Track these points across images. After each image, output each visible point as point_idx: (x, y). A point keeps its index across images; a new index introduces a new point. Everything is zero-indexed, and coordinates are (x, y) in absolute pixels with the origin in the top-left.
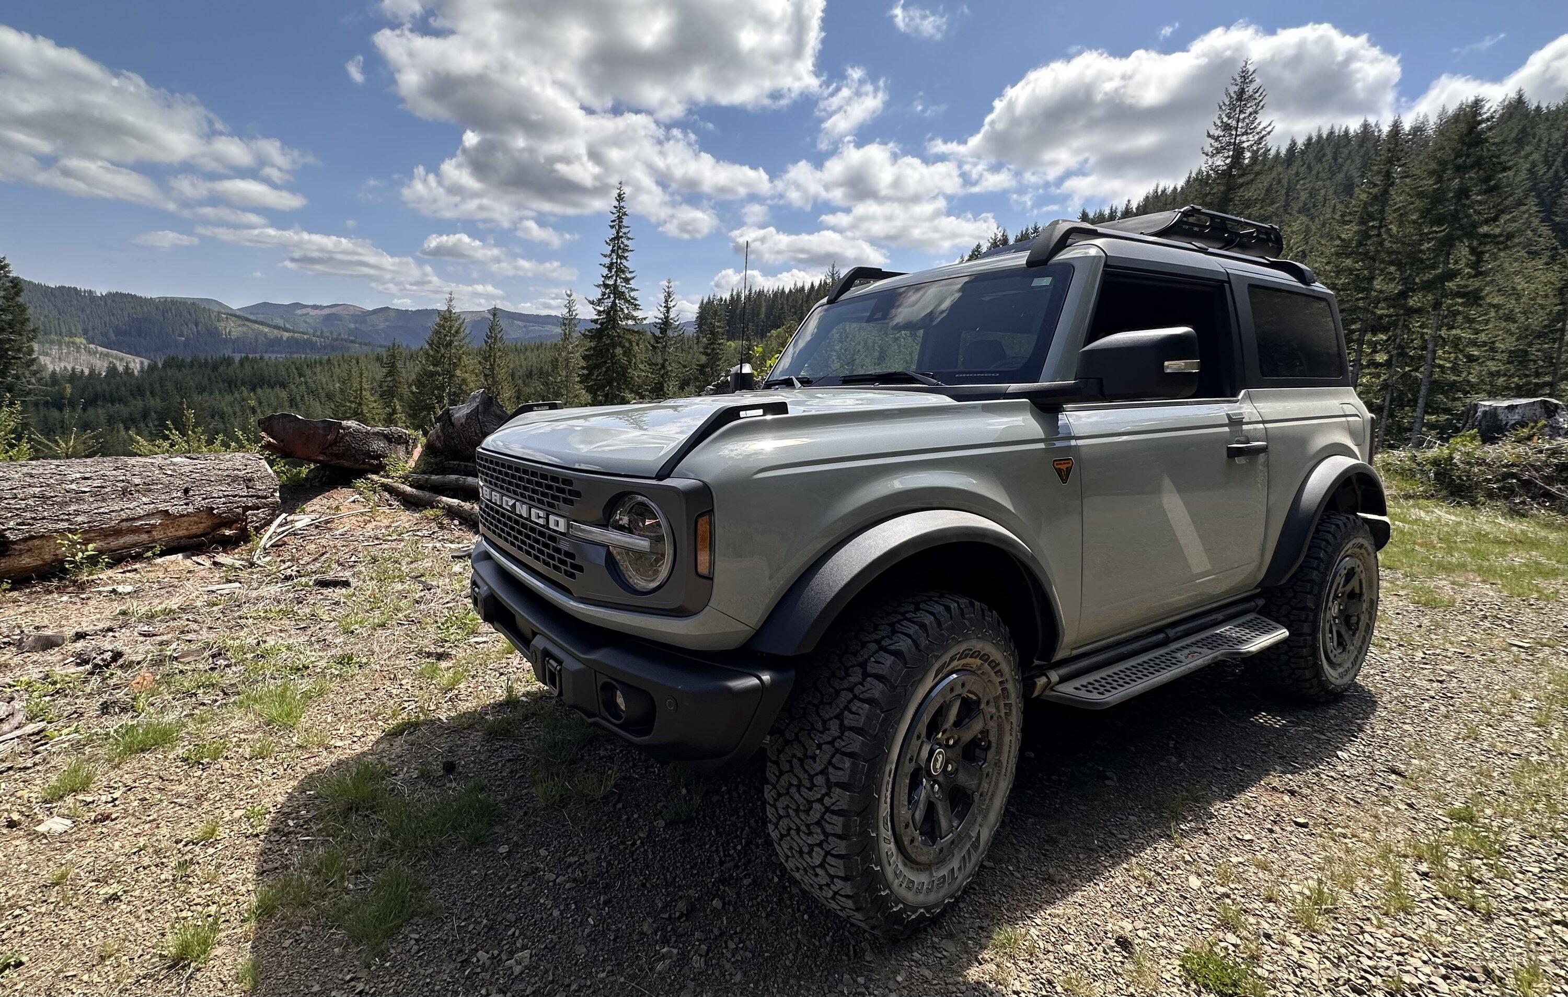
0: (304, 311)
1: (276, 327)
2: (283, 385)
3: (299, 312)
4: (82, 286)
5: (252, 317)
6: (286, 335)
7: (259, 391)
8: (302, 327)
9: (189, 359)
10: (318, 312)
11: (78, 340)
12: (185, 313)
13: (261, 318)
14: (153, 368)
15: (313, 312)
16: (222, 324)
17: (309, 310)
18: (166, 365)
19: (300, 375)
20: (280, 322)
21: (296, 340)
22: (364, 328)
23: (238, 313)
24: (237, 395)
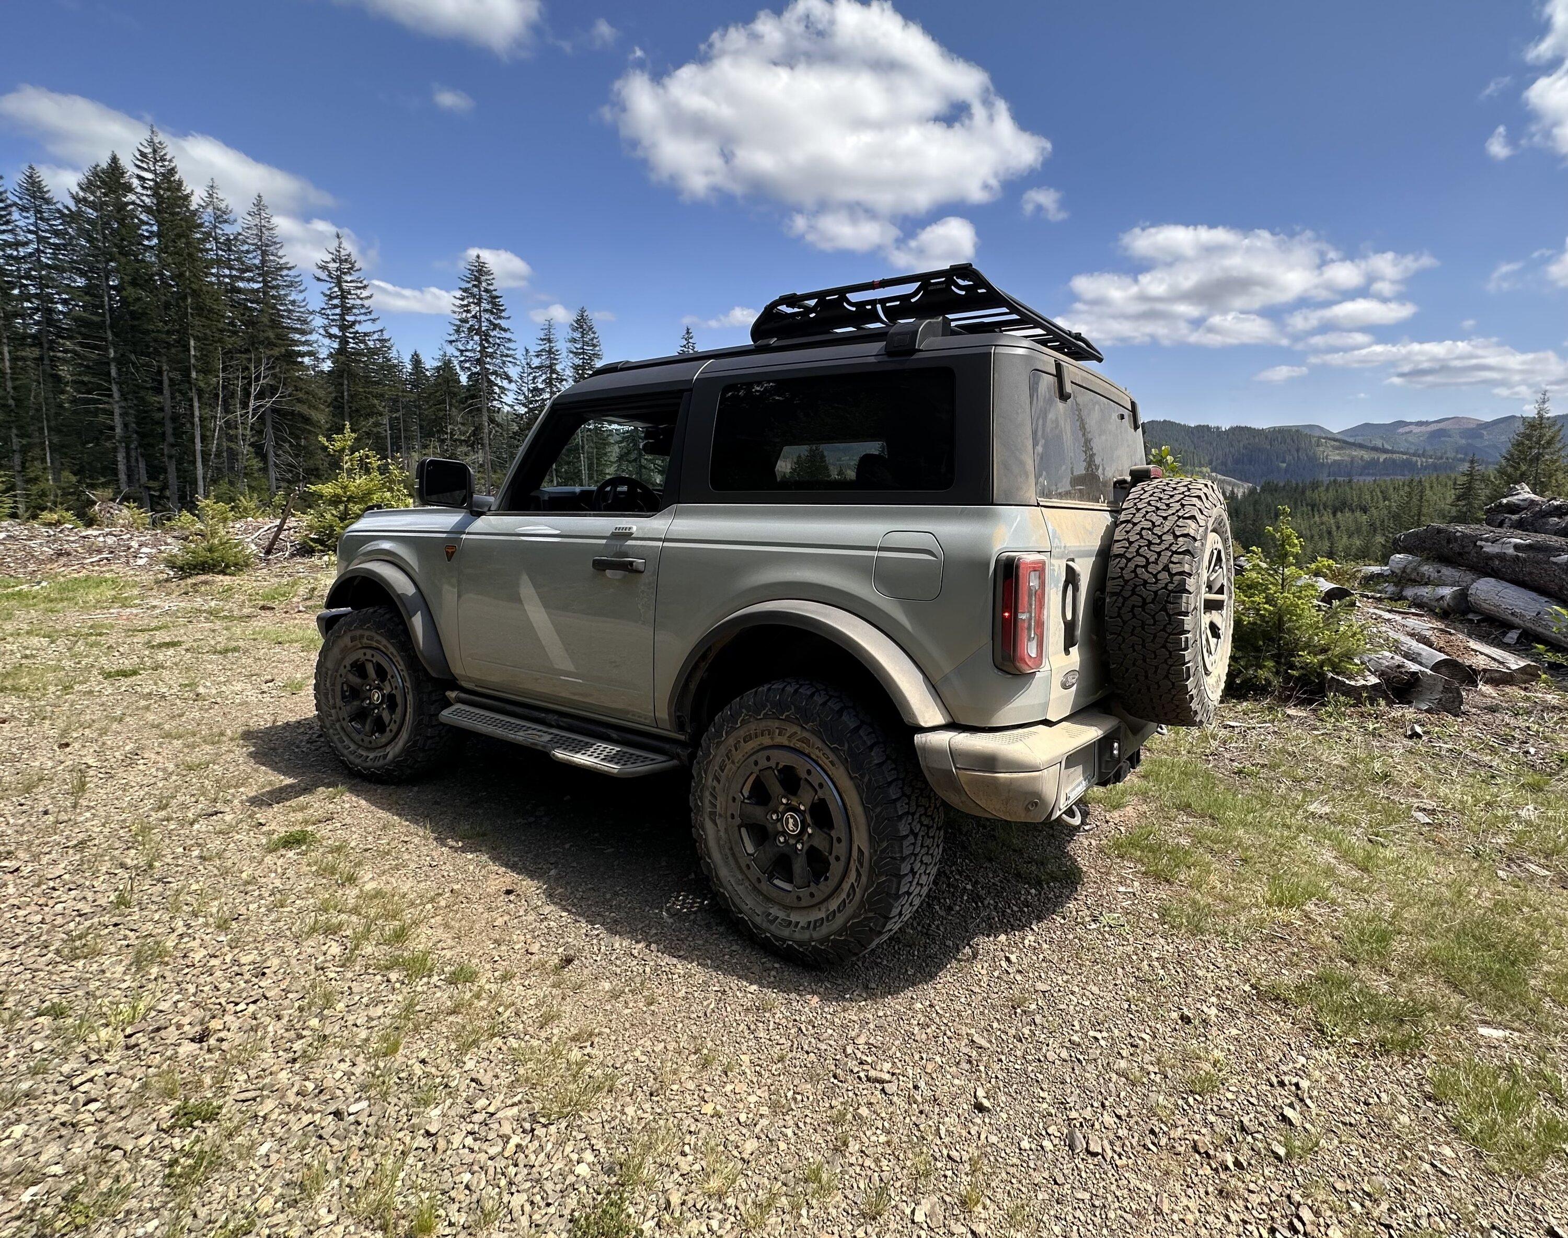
0: (1407, 429)
1: (1375, 449)
2: (1365, 510)
3: (1401, 430)
4: (1212, 424)
5: (1351, 440)
6: (1382, 457)
7: (1339, 514)
8: (1403, 446)
9: (1282, 484)
10: (1423, 429)
11: (1204, 469)
12: (1288, 441)
13: (1359, 440)
14: (1252, 492)
15: (1416, 430)
16: (1321, 449)
17: (1412, 427)
18: (1263, 489)
19: (1385, 499)
20: (1379, 443)
21: (1394, 461)
22: (1478, 443)
23: (1339, 437)
24: (1317, 519)
